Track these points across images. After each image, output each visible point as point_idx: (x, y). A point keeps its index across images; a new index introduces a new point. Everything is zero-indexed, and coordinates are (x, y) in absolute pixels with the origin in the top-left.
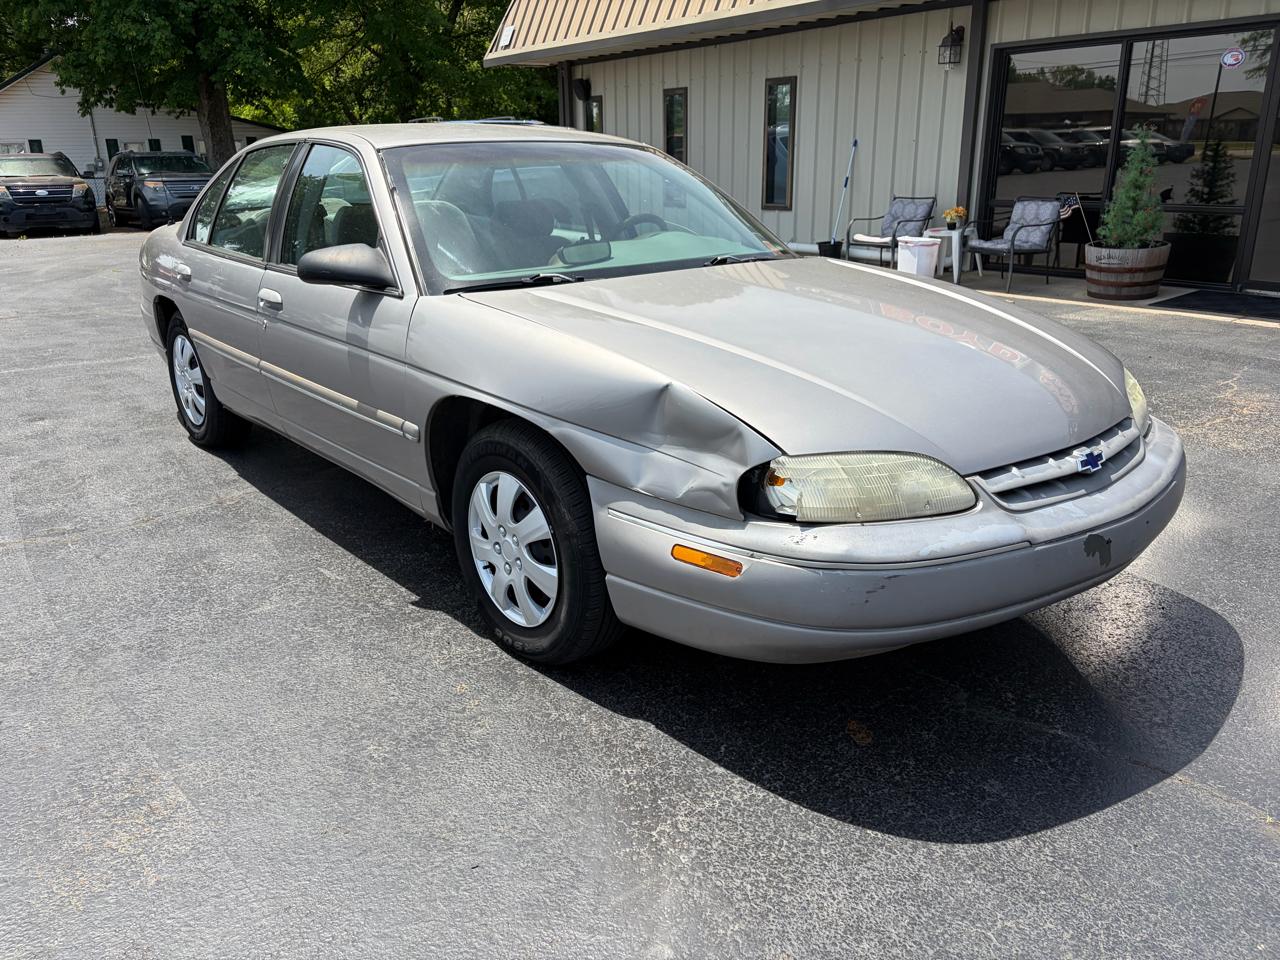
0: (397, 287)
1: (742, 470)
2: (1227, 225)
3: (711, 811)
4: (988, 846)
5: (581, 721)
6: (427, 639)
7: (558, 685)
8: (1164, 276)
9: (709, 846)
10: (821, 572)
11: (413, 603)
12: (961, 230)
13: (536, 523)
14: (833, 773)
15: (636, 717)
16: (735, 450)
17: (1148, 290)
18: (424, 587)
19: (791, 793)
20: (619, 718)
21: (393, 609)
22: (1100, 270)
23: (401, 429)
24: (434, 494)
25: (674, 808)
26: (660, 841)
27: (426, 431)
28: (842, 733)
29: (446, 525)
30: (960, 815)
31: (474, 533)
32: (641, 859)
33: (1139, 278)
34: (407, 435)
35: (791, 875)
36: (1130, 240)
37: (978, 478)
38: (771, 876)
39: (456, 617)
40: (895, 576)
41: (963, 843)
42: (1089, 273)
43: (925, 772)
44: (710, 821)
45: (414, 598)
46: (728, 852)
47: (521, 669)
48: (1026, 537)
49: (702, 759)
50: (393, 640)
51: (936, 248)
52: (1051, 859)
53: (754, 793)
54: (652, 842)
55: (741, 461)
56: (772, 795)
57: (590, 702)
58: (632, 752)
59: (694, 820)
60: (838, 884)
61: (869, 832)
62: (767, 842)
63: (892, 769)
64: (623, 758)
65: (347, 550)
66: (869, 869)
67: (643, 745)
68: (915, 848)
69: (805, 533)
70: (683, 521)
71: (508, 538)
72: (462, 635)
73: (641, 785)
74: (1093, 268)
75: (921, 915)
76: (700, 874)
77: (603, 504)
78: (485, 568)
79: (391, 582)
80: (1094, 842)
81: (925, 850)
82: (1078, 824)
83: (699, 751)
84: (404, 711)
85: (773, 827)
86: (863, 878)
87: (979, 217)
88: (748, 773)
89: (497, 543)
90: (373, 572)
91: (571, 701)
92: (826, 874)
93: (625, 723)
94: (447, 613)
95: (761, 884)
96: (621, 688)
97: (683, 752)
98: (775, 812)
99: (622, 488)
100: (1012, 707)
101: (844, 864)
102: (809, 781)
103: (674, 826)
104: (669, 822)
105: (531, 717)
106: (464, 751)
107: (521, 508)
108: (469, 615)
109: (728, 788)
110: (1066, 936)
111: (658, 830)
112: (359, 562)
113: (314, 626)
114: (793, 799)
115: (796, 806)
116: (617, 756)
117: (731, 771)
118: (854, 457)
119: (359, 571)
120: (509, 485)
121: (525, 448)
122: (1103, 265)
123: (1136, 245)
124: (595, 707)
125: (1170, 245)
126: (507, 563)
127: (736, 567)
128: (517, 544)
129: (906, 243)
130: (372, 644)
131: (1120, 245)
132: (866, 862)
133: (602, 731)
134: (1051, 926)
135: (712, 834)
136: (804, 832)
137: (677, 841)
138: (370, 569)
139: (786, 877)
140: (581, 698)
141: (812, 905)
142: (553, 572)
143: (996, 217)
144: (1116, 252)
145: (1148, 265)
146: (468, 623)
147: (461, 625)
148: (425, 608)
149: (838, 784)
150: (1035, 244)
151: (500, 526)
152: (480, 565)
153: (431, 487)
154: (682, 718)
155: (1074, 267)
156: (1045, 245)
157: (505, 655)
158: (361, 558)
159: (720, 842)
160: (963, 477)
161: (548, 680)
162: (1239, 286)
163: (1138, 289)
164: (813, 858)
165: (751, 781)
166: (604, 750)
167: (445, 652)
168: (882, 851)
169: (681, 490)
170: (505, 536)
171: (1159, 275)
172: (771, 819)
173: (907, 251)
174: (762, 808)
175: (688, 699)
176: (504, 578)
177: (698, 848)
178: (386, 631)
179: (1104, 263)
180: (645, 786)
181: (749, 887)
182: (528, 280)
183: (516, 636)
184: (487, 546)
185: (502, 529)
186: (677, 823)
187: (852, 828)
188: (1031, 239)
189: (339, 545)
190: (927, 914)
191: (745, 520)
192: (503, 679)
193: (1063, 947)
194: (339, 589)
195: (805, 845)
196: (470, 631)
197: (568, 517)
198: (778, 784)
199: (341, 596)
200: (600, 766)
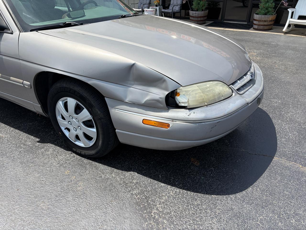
0: (9, 30)
1: (167, 93)
2: (218, 5)
3: (166, 201)
4: (244, 192)
5: (113, 176)
6: (48, 155)
7: (100, 164)
8: (207, 18)
9: (171, 214)
10: (197, 124)
11: (38, 142)
12: (159, 7)
13: (85, 114)
14: (194, 177)
15: (130, 171)
16: (163, 85)
17: (204, 22)
18: (40, 135)
19: (186, 187)
20: (125, 173)
21: (31, 145)
22: (193, 17)
23: (23, 84)
24: (40, 106)
25: (155, 202)
26: (155, 217)
27: (34, 85)
28: (190, 163)
29: (46, 115)
30: (233, 183)
31: (59, 118)
32: (152, 226)
33: (202, 19)
34: (26, 86)
35: (199, 218)
36: (199, 9)
37: (232, 86)
38: (193, 220)
39: (56, 145)
40: (219, 122)
41: (238, 193)
42: (191, 18)
43: (218, 171)
44: (167, 204)
45: (38, 140)
46: (177, 215)
47: (86, 161)
48: (247, 102)
49: (156, 182)
50: (35, 158)
51: (154, 12)
52: (261, 192)
53: (176, 190)
54: (153, 218)
55: (166, 89)
56: (181, 190)
57: (113, 169)
58: (133, 184)
59: (162, 205)
60: (213, 217)
61: (213, 196)
62: (187, 208)
63: (209, 172)
64: (132, 187)
65: (6, 124)
66: (218, 209)
67: (136, 181)
68: (226, 198)
69: (190, 112)
70: (145, 111)
71: (74, 120)
72: (60, 151)
73: (141, 196)
74: (192, 17)
75: (239, 222)
76: (172, 226)
77: (113, 107)
78: (65, 129)
79: (27, 135)
80: (268, 183)
81: (230, 198)
82: (261, 178)
83: (154, 179)
84: (49, 186)
85: (186, 201)
86: (218, 213)
87: (162, 3)
88: (171, 184)
89: (69, 121)
90: (19, 132)
91: (107, 169)
92: (208, 215)
93: (128, 174)
94: (52, 143)
95: (192, 225)
96: (121, 161)
97: (149, 180)
98: (184, 196)
99: (120, 101)
100: (229, 145)
101: (211, 209)
102: (189, 182)
103: (157, 209)
104: (155, 208)
105: (96, 179)
106: (77, 198)
107: (78, 110)
108: (60, 143)
109: (167, 190)
110: (276, 217)
111: (153, 212)
112: (12, 129)
113: (2, 158)
114: (187, 189)
115: (189, 192)
116: (129, 187)
117: (166, 184)
118: (201, 84)
119: (13, 132)
120: (72, 102)
121: (77, 89)
122: (194, 16)
123: (201, 10)
124: (115, 170)
125: (208, 10)
126: (74, 128)
127: (168, 125)
128: (78, 121)
129: (147, 10)
130: (28, 161)
131: (197, 11)
132: (216, 207)
133: (121, 179)
134: (271, 215)
135: (170, 209)
136: (195, 201)
137: (161, 215)
138: (17, 131)
139: (197, 219)
140: (110, 168)
141: (209, 228)
142: (94, 130)
143: (166, 3)
144: (197, 12)
145: (204, 16)
146: (61, 146)
147: (58, 148)
148: (43, 143)
149: (197, 181)
150: (177, 10)
151: (70, 116)
152: (63, 129)
153: (38, 103)
154: (144, 168)
155: (184, 16)
156: (179, 11)
157: (78, 156)
158: (12, 127)
159: (173, 212)
160: (228, 86)
161: (96, 163)
162: (222, 20)
163: (202, 22)
164: (202, 210)
165: (173, 186)
166: (125, 186)
167: (56, 159)
168: (219, 202)
169: (143, 101)
170: (72, 119)
171: (206, 18)
172: (184, 199)
173: (147, 13)
174: (180, 195)
175: (143, 161)
176: (74, 132)
177: (168, 216)
178: (31, 155)
179: (194, 15)
180: (142, 197)
181: (189, 227)
182: (62, 25)
183: (82, 151)
184: (65, 122)
185: (71, 117)
186: (158, 208)
187: (208, 196)
188: (176, 9)
189: (2, 123)
190: (240, 221)
191: (168, 109)
192: (81, 166)
193: (277, 221)
194: (8, 140)
195: (198, 206)
196: (62, 149)
197: (99, 112)
198: (181, 185)
199: (9, 143)
200: (126, 193)
